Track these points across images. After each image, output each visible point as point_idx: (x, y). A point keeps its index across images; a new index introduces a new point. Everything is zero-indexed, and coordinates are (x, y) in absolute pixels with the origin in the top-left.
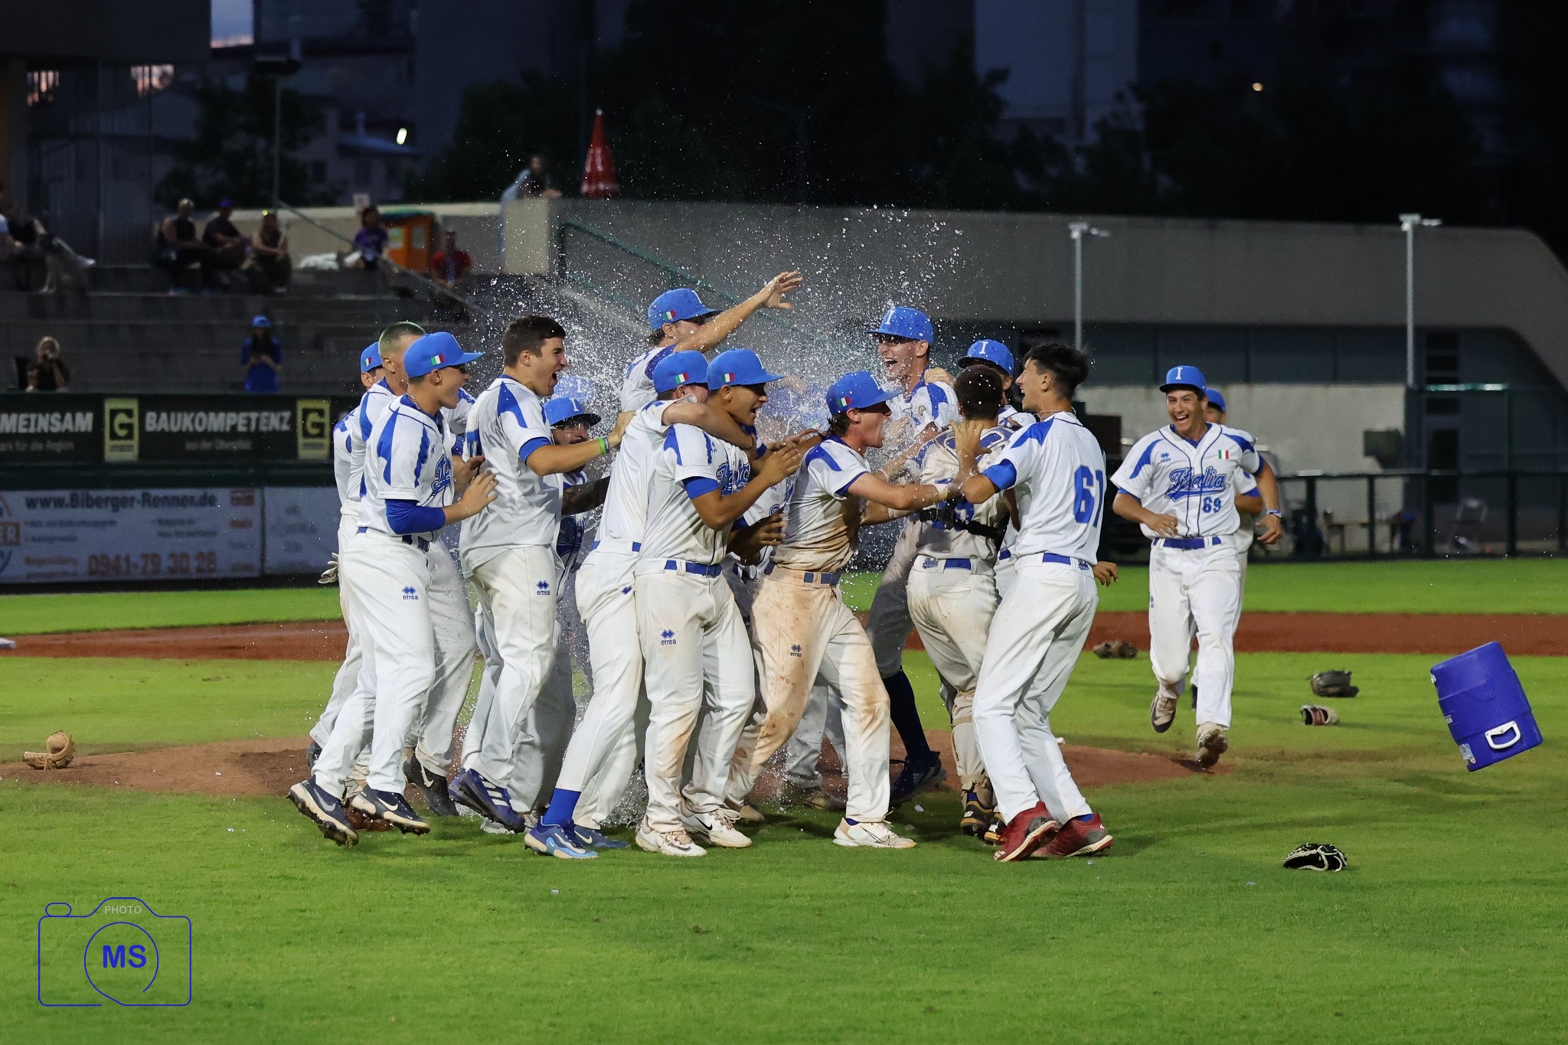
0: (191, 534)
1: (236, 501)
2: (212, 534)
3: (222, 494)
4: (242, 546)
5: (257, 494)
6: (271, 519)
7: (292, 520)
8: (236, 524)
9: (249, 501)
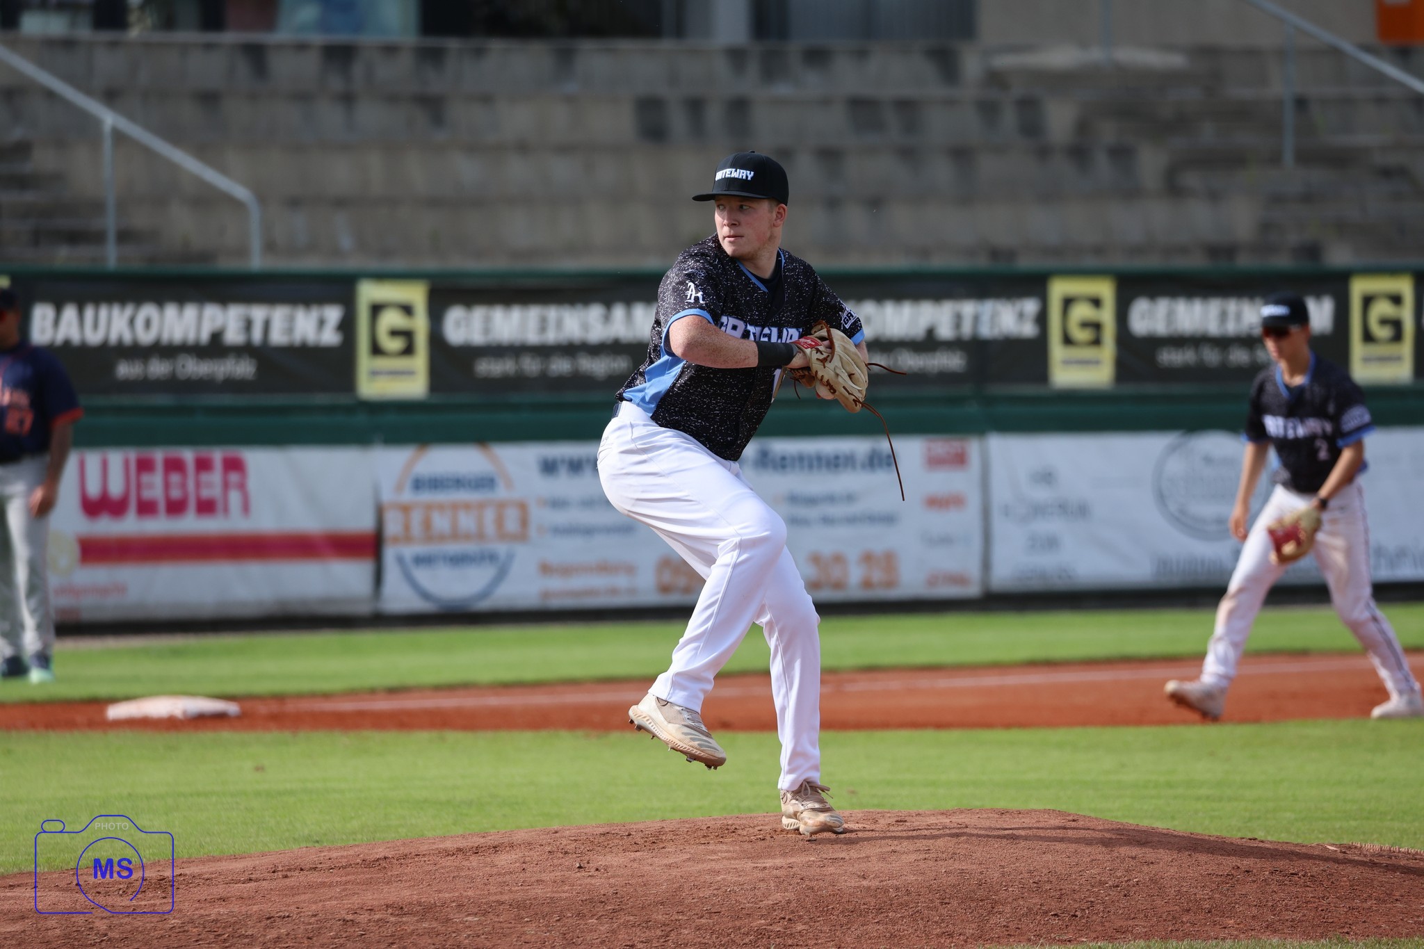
0: (852, 520)
1: (934, 462)
2: (888, 519)
3: (911, 449)
4: (946, 541)
5: (973, 447)
6: (1001, 493)
7: (1041, 494)
8: (936, 502)
9: (960, 460)
